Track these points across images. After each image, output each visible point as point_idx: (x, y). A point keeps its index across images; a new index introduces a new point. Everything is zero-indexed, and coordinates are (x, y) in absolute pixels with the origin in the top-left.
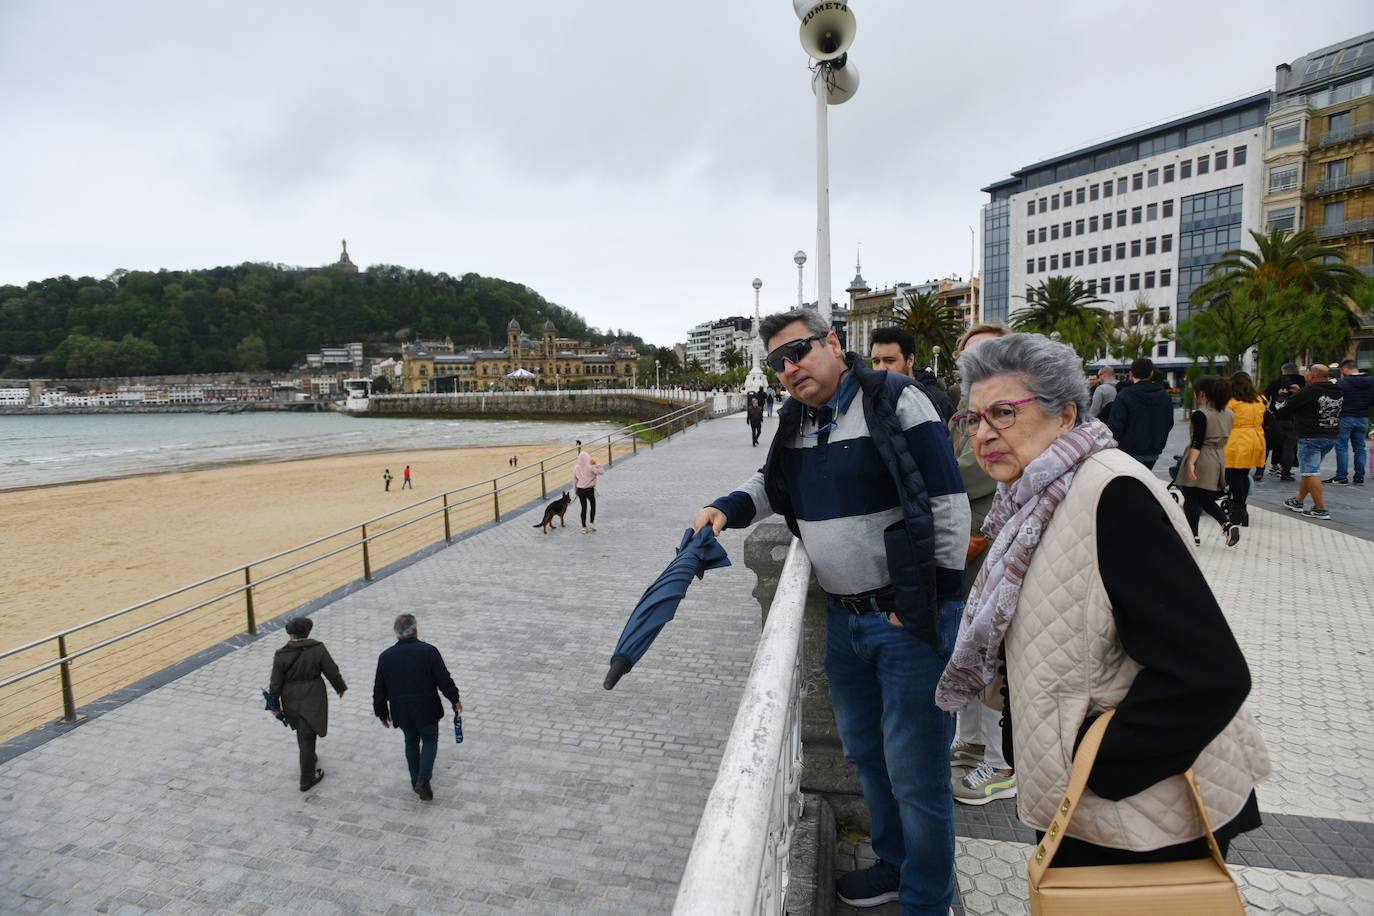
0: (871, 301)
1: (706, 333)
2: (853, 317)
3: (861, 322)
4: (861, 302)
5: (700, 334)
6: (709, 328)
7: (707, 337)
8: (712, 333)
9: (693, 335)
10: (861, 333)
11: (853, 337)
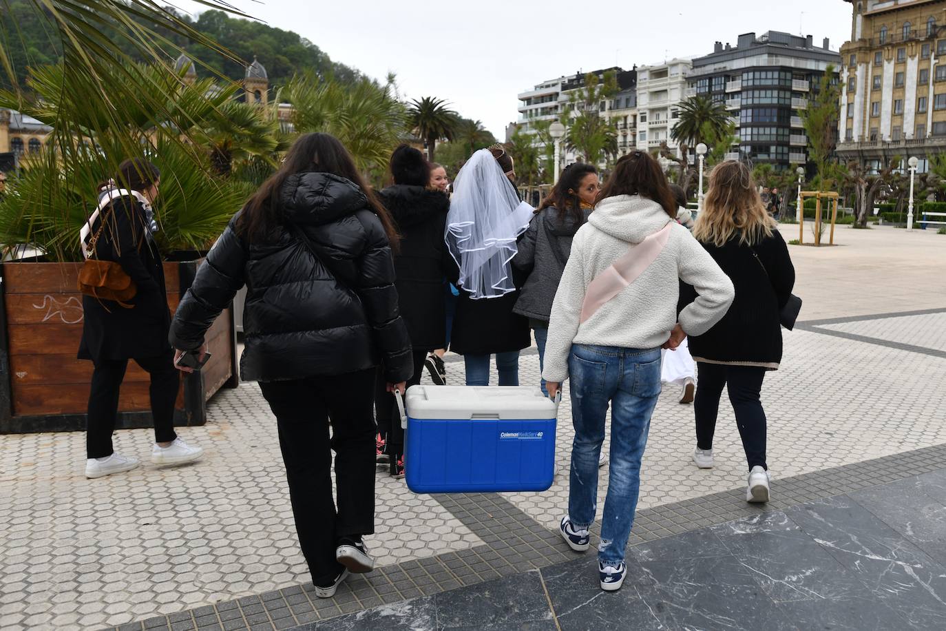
0: (903, 17)
1: (551, 97)
2: (858, 56)
3: (878, 65)
4: (879, 22)
5: (542, 99)
6: (558, 89)
7: (552, 104)
8: (563, 97)
9: (528, 100)
10: (877, 88)
11: (858, 99)
